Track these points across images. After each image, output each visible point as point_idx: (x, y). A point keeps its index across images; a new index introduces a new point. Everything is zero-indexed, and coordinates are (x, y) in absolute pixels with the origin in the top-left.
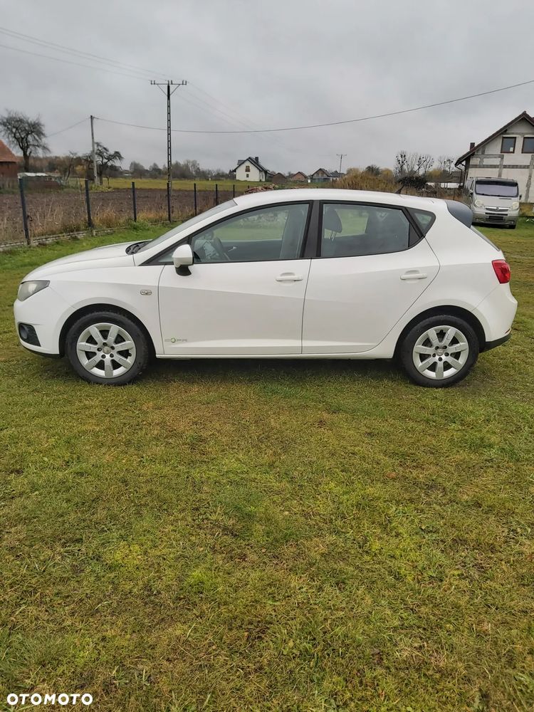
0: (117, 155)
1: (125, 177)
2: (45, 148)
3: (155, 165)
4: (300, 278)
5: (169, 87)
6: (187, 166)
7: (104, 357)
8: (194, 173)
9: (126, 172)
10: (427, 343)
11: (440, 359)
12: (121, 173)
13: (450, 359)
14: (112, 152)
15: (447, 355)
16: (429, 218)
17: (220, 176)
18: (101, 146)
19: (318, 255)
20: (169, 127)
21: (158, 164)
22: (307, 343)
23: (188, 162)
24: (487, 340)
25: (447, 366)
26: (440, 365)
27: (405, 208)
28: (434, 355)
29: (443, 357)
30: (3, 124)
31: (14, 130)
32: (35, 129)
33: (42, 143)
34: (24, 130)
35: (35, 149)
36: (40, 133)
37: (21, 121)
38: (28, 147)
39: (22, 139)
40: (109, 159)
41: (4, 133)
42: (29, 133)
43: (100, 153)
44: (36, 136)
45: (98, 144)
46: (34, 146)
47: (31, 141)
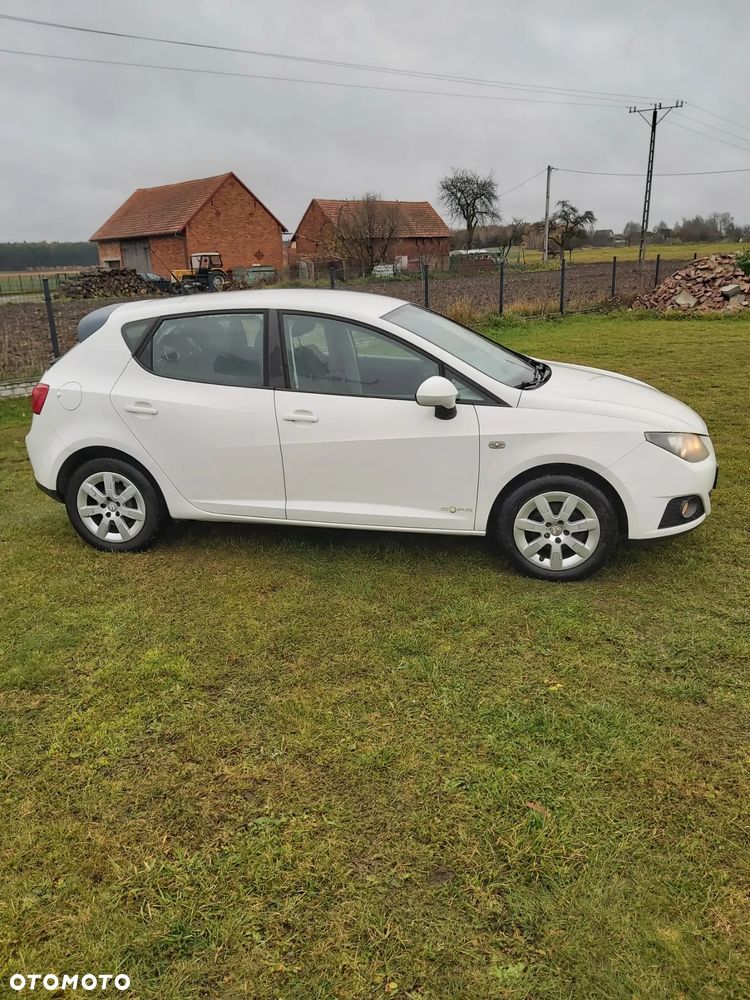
0: (589, 216)
1: (616, 246)
2: (494, 215)
3: (662, 224)
5: (655, 113)
9: (619, 237)
12: (612, 239)
14: (581, 213)
18: (568, 206)
21: (666, 222)
23: (716, 216)
30: (446, 187)
31: (459, 195)
32: (485, 191)
33: (491, 209)
34: (470, 194)
35: (483, 217)
36: (491, 196)
37: (469, 181)
38: (474, 215)
39: (468, 205)
40: (576, 222)
41: (446, 199)
42: (476, 196)
43: (565, 216)
44: (485, 199)
45: (564, 204)
46: (481, 213)
47: (479, 207)
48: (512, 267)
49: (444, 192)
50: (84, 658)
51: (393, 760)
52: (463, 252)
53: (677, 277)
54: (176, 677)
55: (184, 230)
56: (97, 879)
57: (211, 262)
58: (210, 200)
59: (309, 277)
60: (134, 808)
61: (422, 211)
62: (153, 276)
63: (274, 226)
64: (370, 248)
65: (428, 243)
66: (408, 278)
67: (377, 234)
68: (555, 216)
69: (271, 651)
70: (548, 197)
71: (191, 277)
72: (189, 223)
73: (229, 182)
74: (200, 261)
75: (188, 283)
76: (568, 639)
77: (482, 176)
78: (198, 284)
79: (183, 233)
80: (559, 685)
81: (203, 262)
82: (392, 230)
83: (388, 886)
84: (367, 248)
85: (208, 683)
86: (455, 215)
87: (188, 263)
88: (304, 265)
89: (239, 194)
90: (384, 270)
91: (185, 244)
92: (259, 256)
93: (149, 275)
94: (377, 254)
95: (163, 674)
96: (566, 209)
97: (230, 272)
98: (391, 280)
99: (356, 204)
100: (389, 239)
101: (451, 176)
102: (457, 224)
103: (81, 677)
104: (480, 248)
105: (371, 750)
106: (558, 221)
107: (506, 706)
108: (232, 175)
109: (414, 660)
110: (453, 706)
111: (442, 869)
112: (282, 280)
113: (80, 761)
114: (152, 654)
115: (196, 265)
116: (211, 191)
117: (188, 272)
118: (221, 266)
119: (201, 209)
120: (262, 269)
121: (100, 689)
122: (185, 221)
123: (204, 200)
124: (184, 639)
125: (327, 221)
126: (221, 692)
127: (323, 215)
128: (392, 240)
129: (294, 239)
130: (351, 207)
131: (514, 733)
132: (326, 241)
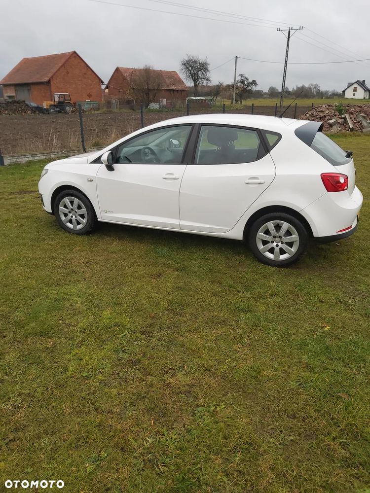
1: (264, 98)
2: (208, 80)
4: (177, 178)
5: (289, 32)
6: (310, 88)
7: (72, 217)
8: (315, 93)
9: (266, 94)
10: (267, 232)
11: (277, 246)
12: (262, 95)
13: (285, 247)
14: (250, 80)
15: (282, 243)
16: (277, 137)
17: (335, 95)
18: (244, 77)
19: (193, 162)
20: (286, 61)
22: (183, 223)
23: (312, 85)
24: (314, 236)
25: (282, 252)
26: (277, 250)
27: (259, 129)
28: (272, 242)
29: (280, 244)
30: (184, 64)
31: (190, 68)
32: (203, 67)
33: (206, 77)
34: (196, 68)
35: (202, 81)
36: (206, 70)
37: (195, 62)
38: (198, 80)
39: (195, 74)
40: (248, 86)
41: (184, 70)
42: (199, 70)
43: (242, 82)
44: (204, 72)
45: (242, 76)
46: (201, 79)
47: (200, 75)
48: (218, 107)
49: (183, 67)
50: (69, 317)
51: (259, 372)
52: (194, 98)
53: (307, 115)
54: (124, 326)
55: (50, 80)
56: (123, 449)
57: (64, 98)
58: (63, 65)
59: (117, 108)
60: (128, 404)
61: (173, 76)
62: (33, 104)
63: (97, 80)
64: (147, 94)
65: (176, 93)
66: (167, 110)
67: (151, 87)
68: (238, 82)
69: (170, 311)
70: (235, 72)
71: (54, 105)
72: (52, 77)
73: (73, 56)
74: (59, 98)
75: (53, 109)
76: (322, 302)
77: (202, 59)
78: (58, 109)
79: (49, 82)
80: (328, 327)
81: (61, 98)
82: (159, 85)
83: (283, 445)
84: (146, 94)
85: (143, 330)
86: (188, 79)
87: (52, 98)
88: (114, 101)
89: (79, 63)
90: (154, 106)
91: (50, 87)
92: (90, 96)
93: (32, 104)
94: (151, 97)
95: (117, 325)
96: (243, 78)
97: (75, 104)
98: (158, 111)
99: (140, 70)
100: (157, 89)
101: (187, 59)
102: (190, 84)
103: (71, 328)
104: (202, 97)
105: (244, 366)
106: (239, 84)
107: (306, 339)
108: (75, 53)
109: (249, 315)
110: (278, 340)
111: (308, 433)
112: (102, 109)
113: (88, 378)
114: (106, 313)
115: (57, 99)
116: (63, 60)
117: (52, 103)
118: (70, 100)
119: (59, 70)
120: (92, 103)
121: (85, 335)
122: (50, 76)
123: (60, 65)
124: (121, 304)
125: (125, 79)
126: (151, 335)
127: (122, 75)
128: (159, 90)
129: (107, 87)
130: (137, 73)
131: (316, 355)
132: (125, 89)
